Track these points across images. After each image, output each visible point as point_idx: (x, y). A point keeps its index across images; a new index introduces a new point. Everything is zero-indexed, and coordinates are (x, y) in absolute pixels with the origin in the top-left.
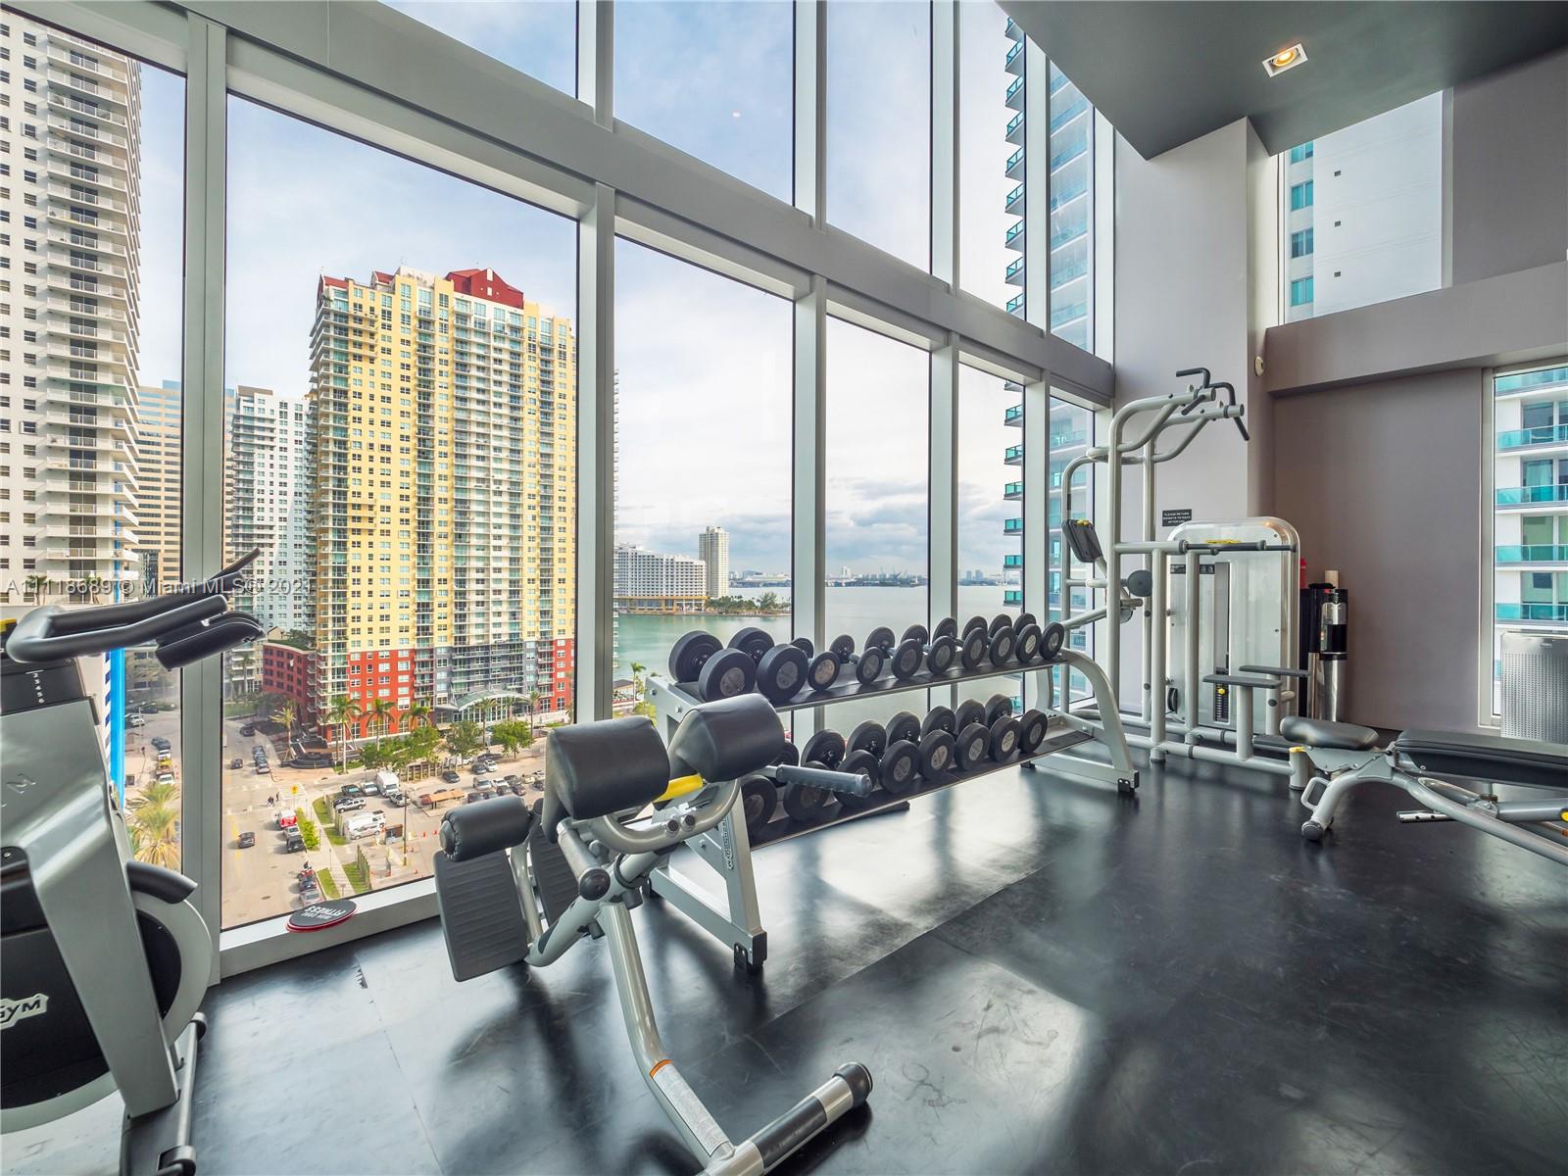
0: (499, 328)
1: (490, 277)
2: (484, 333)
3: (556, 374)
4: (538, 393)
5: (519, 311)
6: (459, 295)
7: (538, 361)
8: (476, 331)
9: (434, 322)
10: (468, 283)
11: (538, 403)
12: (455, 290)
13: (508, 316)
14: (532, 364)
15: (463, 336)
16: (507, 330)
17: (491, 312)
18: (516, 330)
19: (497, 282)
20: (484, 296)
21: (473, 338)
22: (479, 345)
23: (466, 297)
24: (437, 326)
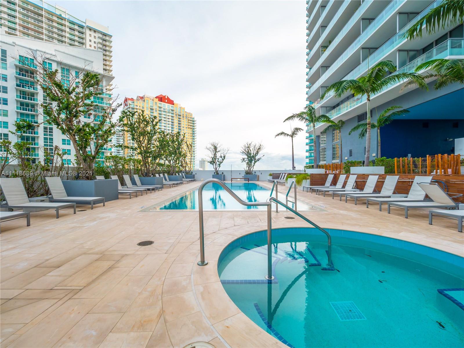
0: (169, 110)
1: (166, 97)
2: (165, 112)
3: (182, 121)
4: (178, 126)
5: (173, 106)
6: (159, 102)
7: (178, 118)
8: (163, 111)
9: (154, 109)
10: (161, 99)
11: (178, 129)
12: (159, 101)
13: (170, 107)
14: (176, 119)
15: (160, 113)
16: (170, 111)
17: (166, 106)
18: (172, 110)
19: (168, 99)
20: (165, 102)
21: (163, 113)
22: (164, 115)
23: (161, 103)
24: (155, 110)
